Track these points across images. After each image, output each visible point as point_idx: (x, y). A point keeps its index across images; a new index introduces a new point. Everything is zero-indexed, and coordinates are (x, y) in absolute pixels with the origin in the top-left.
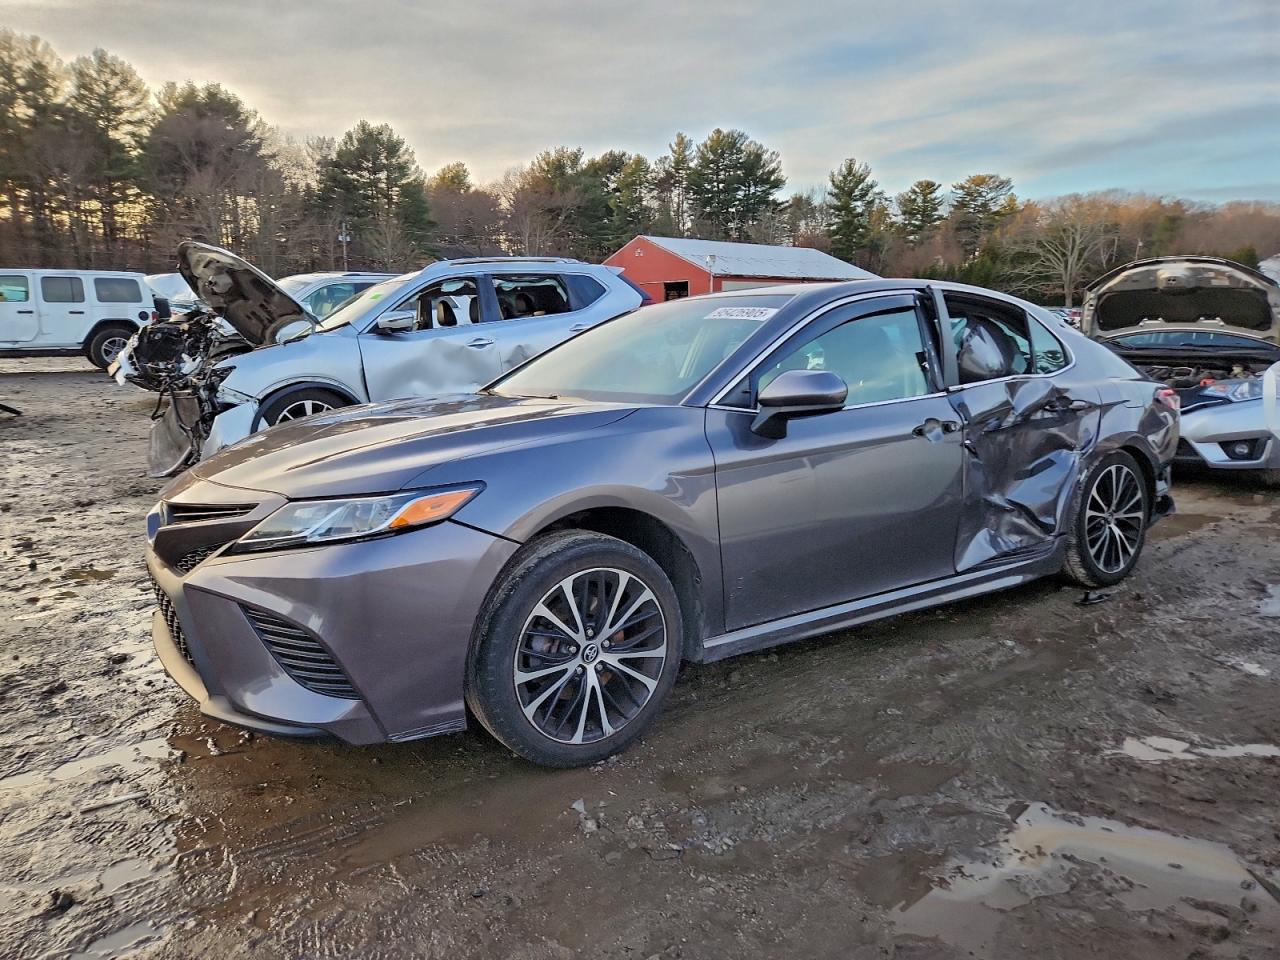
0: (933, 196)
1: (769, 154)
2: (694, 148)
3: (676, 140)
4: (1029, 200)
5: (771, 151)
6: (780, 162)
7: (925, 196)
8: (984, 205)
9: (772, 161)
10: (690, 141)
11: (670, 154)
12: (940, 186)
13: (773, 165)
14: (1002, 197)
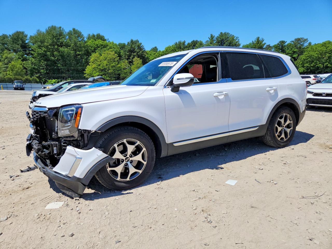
0: (285, 45)
1: (236, 38)
2: (215, 38)
3: (210, 36)
5: (236, 37)
6: (239, 39)
7: (282, 45)
9: (237, 39)
10: (214, 36)
11: (209, 40)
12: (286, 42)
13: (237, 40)
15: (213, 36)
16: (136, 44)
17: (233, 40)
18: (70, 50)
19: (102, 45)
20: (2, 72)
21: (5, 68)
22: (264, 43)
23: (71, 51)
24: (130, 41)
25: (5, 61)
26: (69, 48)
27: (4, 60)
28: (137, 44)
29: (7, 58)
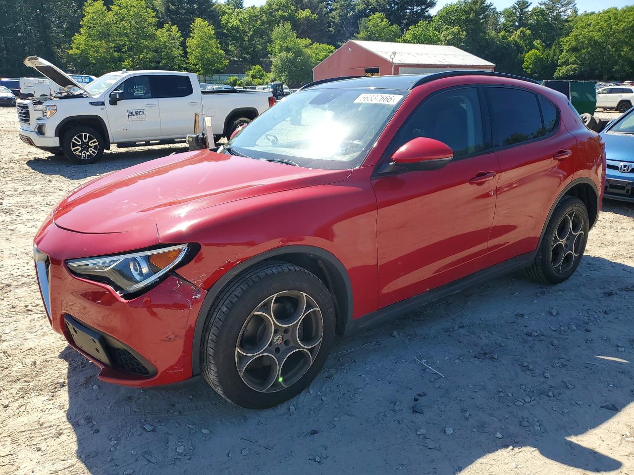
0: (526, 10)
4: (585, 12)
7: (522, 10)
8: (559, 14)
12: (531, 3)
14: (569, 10)
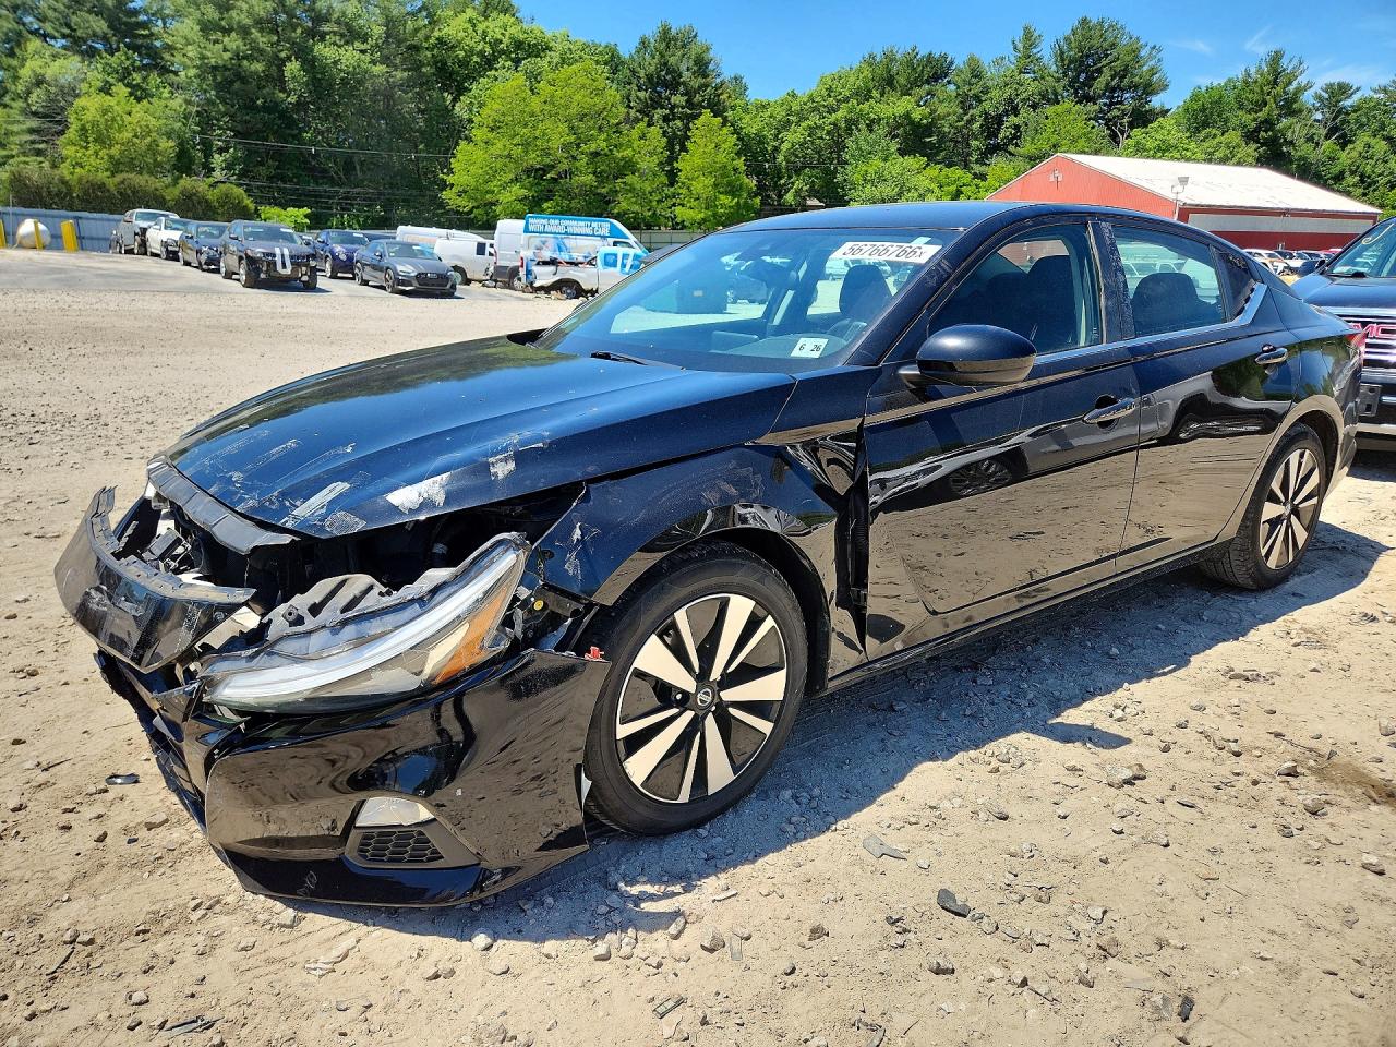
15: (1036, 34)
16: (684, 46)
17: (1137, 59)
18: (367, 58)
19: (519, 45)
20: (13, 157)
21: (33, 137)
22: (1302, 80)
23: (374, 62)
24: (656, 30)
25: (33, 98)
26: (363, 47)
27: (29, 93)
28: (694, 51)
29: (39, 81)
